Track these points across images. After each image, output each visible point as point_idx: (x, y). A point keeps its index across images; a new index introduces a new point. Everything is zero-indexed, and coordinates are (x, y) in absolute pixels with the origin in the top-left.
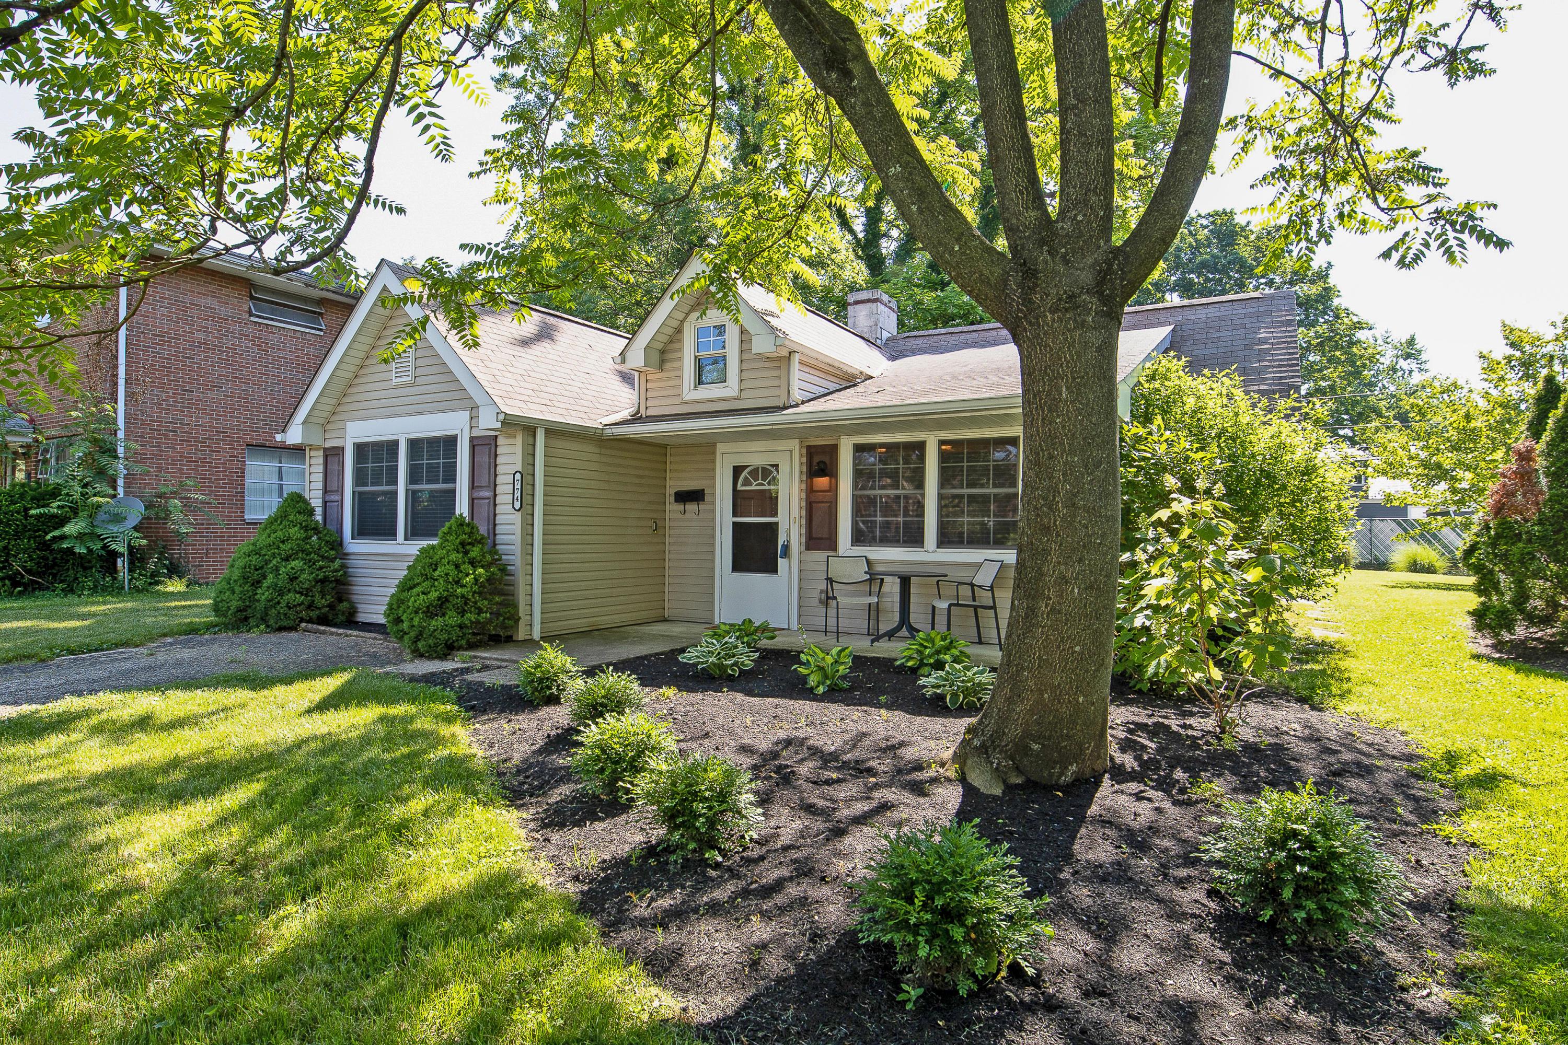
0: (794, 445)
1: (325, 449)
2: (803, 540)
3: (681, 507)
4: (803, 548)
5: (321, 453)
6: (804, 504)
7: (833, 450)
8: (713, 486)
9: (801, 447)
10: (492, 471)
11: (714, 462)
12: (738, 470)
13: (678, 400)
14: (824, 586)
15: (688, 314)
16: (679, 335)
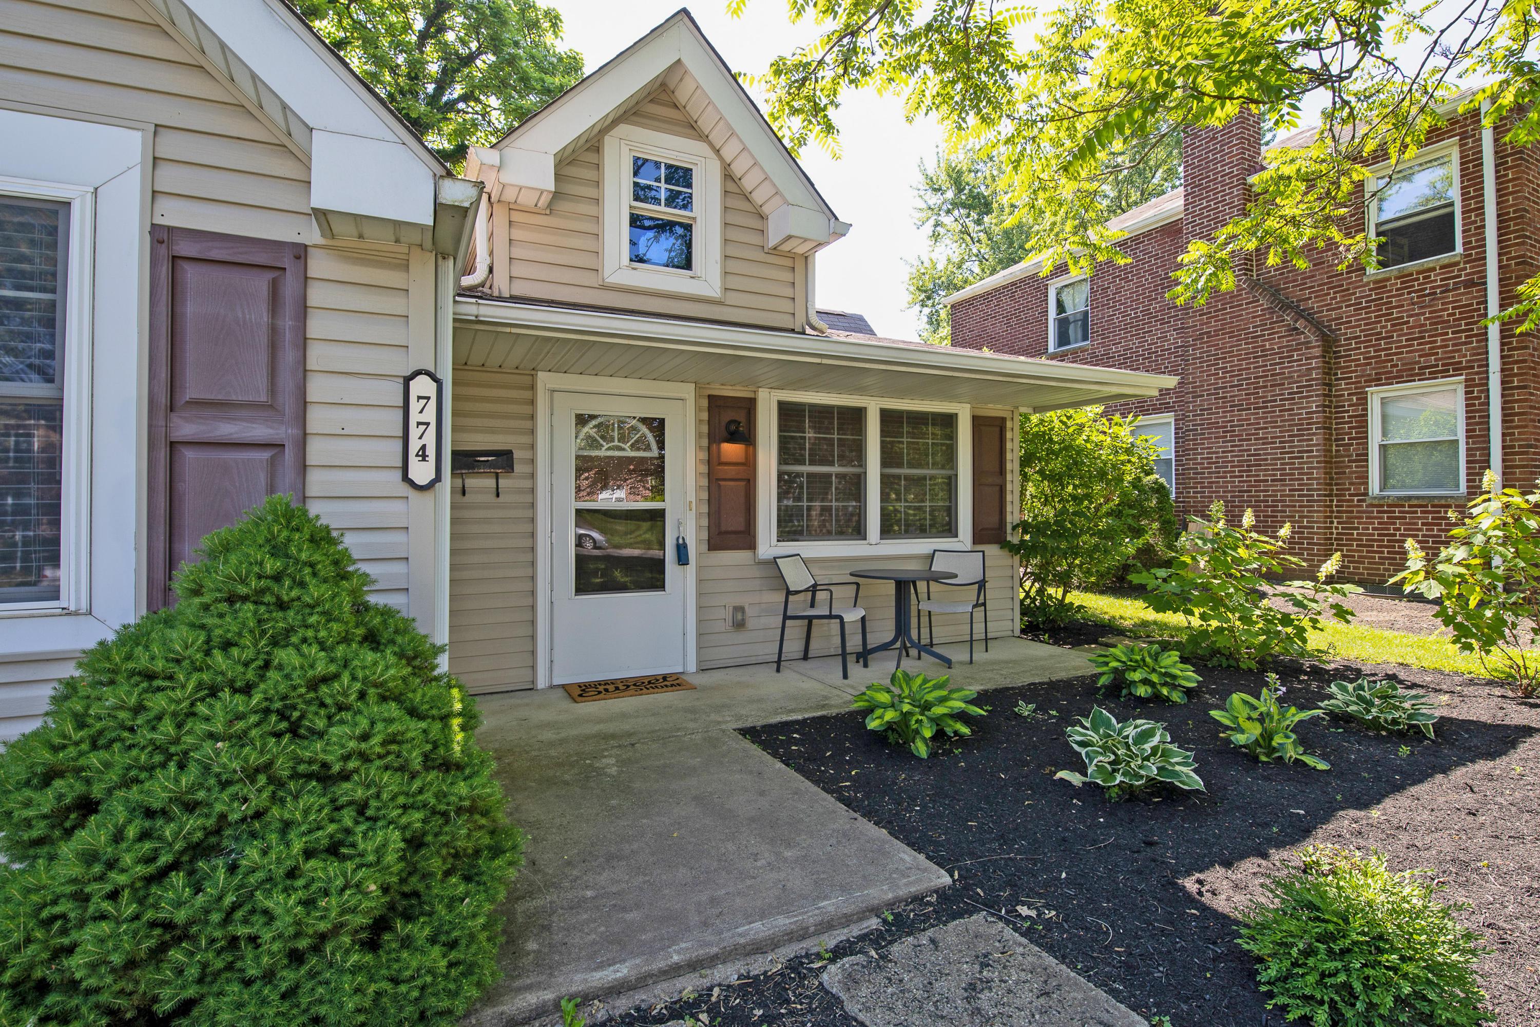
0: (688, 391)
2: (706, 535)
4: (705, 548)
6: (704, 482)
7: (747, 406)
8: (532, 447)
9: (698, 397)
10: (288, 356)
11: (532, 402)
12: (582, 420)
13: (589, 279)
14: (738, 601)
15: (615, 122)
16: (591, 157)
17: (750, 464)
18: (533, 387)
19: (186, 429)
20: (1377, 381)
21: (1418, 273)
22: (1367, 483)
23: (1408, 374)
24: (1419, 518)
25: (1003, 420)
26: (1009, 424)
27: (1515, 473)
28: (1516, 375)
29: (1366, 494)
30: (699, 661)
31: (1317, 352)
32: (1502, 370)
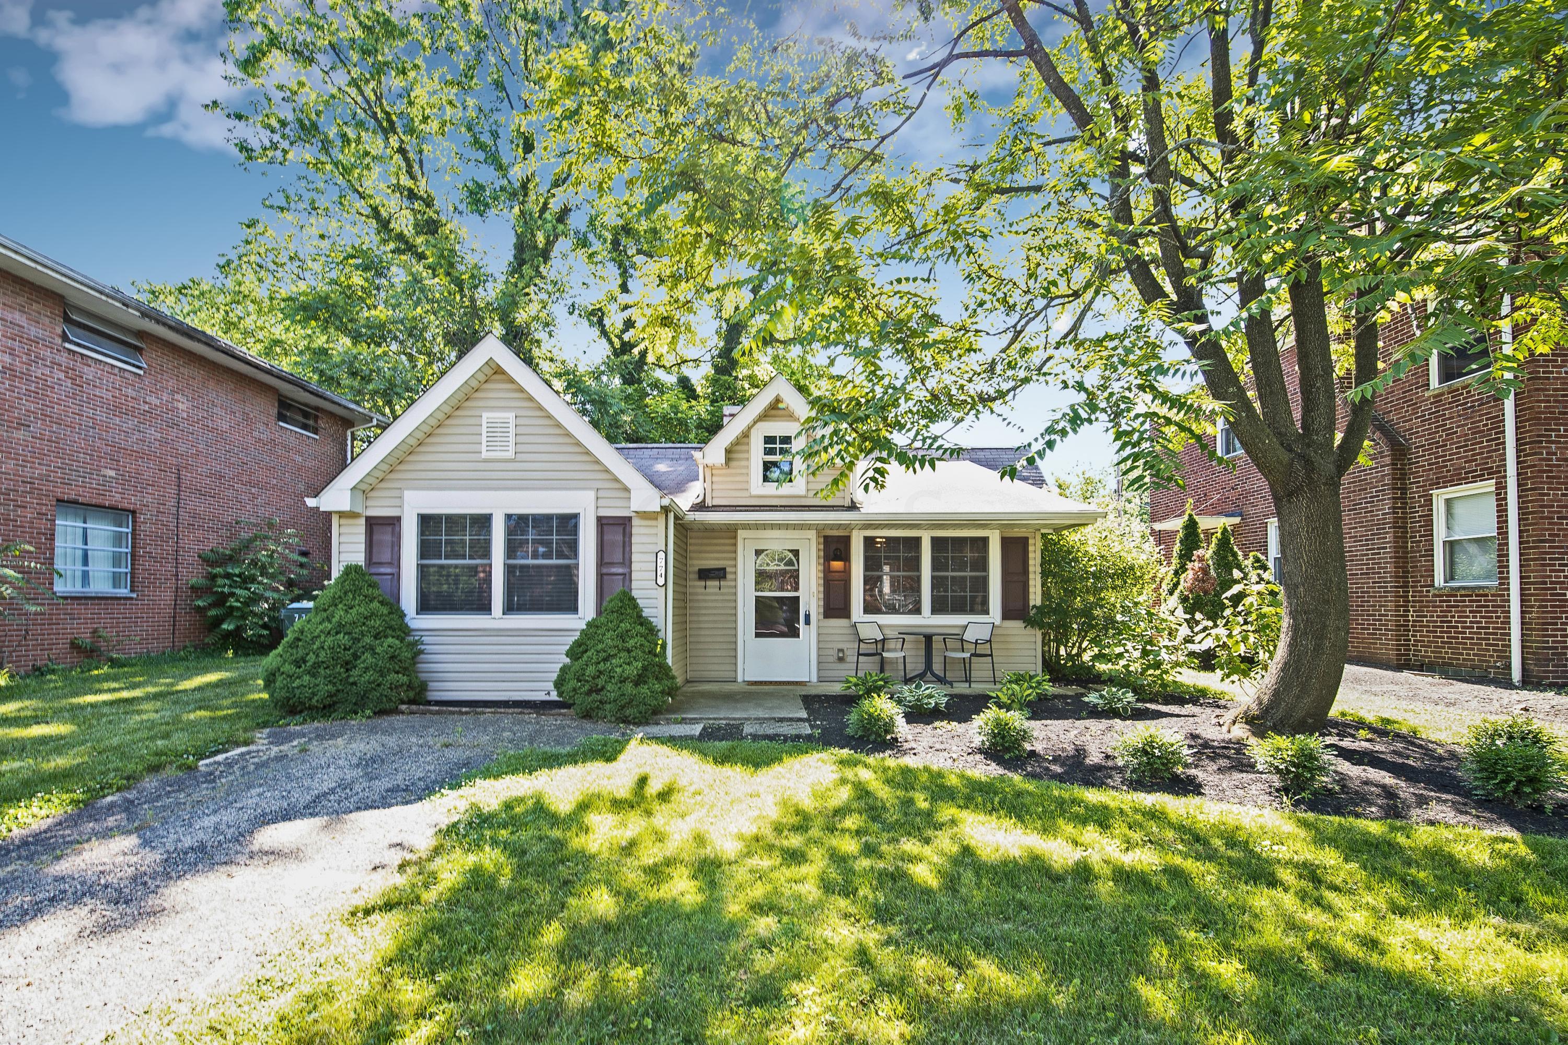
0: (812, 534)
1: (368, 519)
2: (822, 610)
3: (703, 583)
4: (821, 617)
5: (363, 521)
6: (822, 582)
7: (846, 540)
8: (735, 566)
9: (818, 537)
10: (627, 549)
11: (735, 545)
12: (758, 553)
13: (745, 494)
14: (840, 646)
15: (755, 423)
16: (745, 440)
17: (847, 572)
18: (735, 538)
19: (605, 570)
20: (1437, 484)
21: (1463, 388)
22: (1433, 576)
23: (1458, 478)
24: (1467, 606)
25: (1027, 539)
26: (1031, 541)
27: (1529, 565)
28: (1529, 478)
29: (1433, 586)
30: (819, 677)
31: (1388, 460)
32: (1518, 474)
